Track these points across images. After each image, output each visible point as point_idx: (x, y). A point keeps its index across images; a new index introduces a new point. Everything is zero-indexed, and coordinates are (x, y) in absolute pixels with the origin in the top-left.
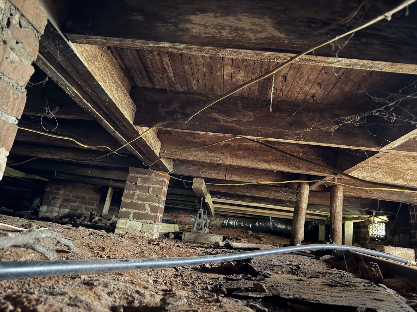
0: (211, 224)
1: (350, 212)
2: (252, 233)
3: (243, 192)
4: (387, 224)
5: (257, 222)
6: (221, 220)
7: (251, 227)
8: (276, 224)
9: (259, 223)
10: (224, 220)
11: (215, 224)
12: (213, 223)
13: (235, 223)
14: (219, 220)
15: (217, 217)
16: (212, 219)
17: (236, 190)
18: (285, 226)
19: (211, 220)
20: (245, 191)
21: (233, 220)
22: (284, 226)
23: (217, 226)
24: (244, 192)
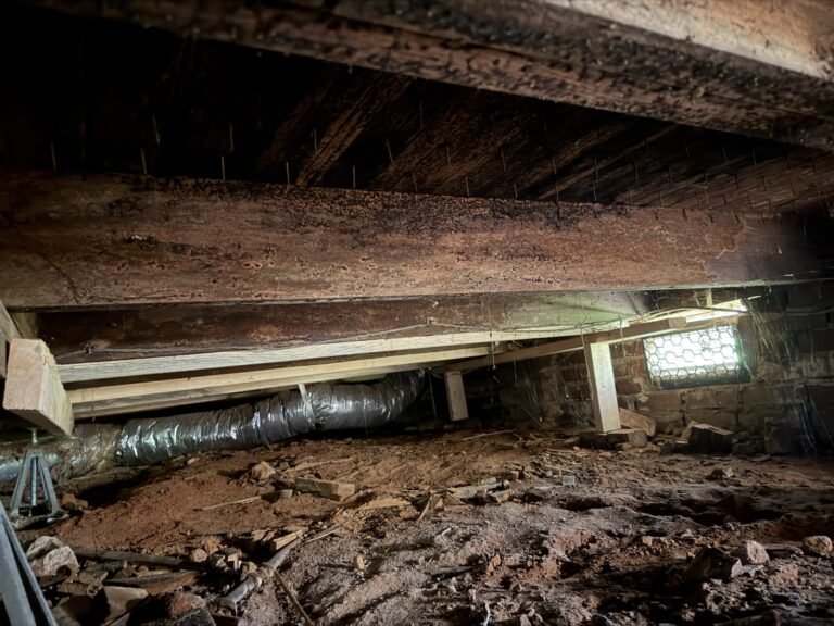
0: (65, 468)
1: (601, 310)
2: (273, 471)
3: (299, 284)
4: (742, 327)
5: (257, 415)
6: (107, 441)
7: (234, 437)
8: (323, 404)
9: (263, 416)
10: (119, 438)
11: (83, 464)
12: (75, 461)
13: (170, 438)
14: (100, 444)
15: (87, 435)
16: (65, 446)
17: (252, 278)
18: (353, 401)
19: (62, 454)
20: (313, 274)
21: (158, 429)
22: (350, 403)
23: (93, 468)
24: (310, 285)
